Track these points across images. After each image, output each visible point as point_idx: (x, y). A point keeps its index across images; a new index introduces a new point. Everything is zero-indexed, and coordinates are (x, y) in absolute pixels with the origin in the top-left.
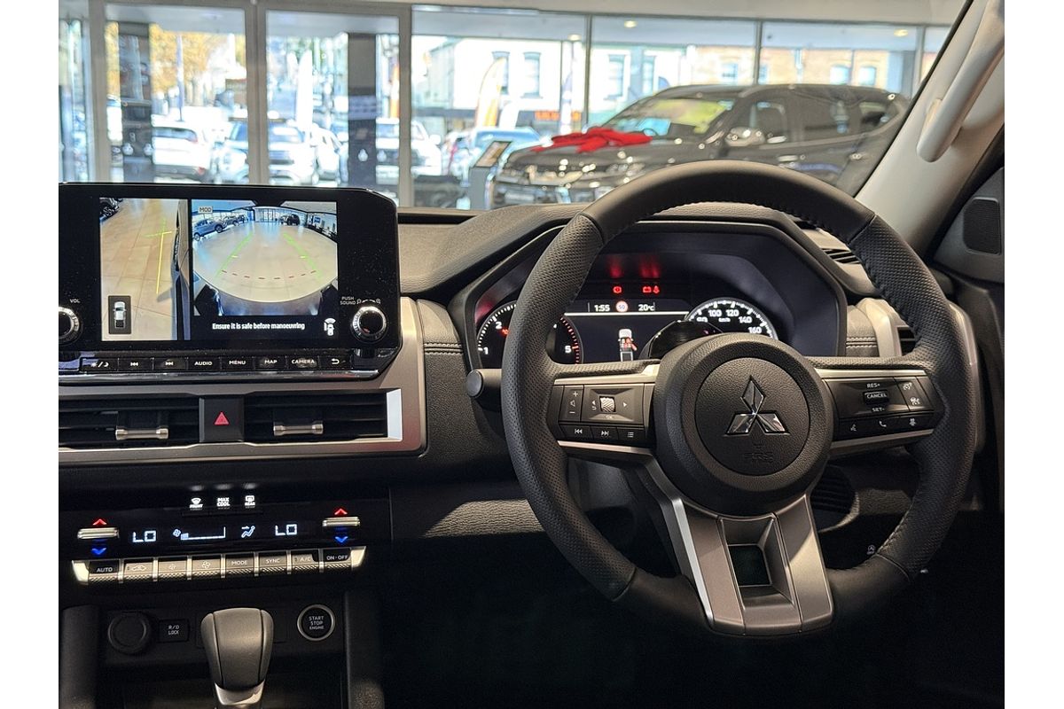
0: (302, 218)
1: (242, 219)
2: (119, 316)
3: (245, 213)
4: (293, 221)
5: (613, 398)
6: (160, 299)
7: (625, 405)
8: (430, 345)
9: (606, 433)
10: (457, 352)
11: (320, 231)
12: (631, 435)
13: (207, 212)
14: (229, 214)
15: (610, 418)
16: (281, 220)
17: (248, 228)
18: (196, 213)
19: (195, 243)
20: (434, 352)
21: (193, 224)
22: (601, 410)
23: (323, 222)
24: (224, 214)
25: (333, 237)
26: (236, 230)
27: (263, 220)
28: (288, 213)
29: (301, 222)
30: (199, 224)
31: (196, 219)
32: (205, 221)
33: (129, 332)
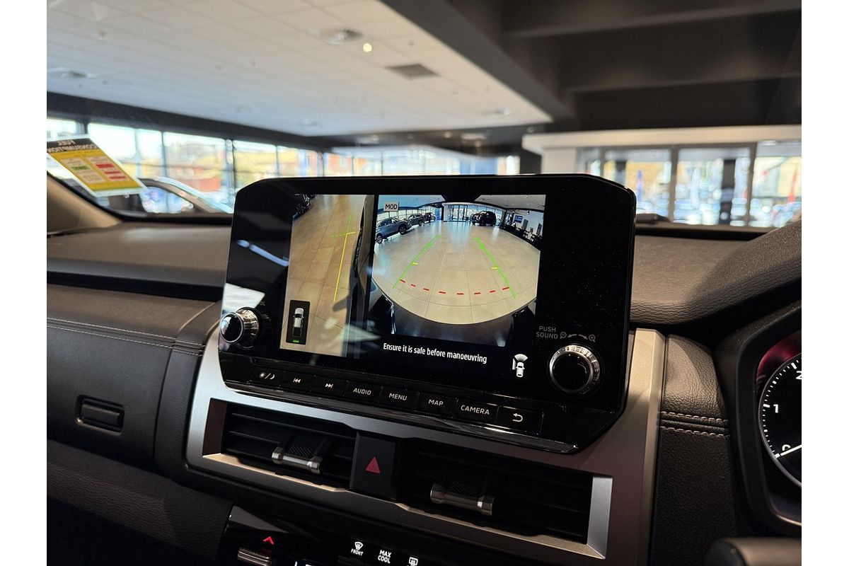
0: (499, 215)
1: (428, 217)
2: (297, 323)
3: (432, 210)
4: (487, 220)
6: (337, 307)
8: (672, 414)
10: (717, 432)
11: (521, 234)
13: (394, 208)
14: (415, 212)
16: (473, 220)
17: (434, 228)
18: (382, 211)
19: (377, 245)
20: (677, 427)
21: (378, 223)
23: (526, 222)
24: (410, 212)
25: (537, 243)
26: (420, 231)
27: (452, 219)
28: (482, 210)
29: (498, 222)
30: (383, 224)
31: (381, 217)
32: (389, 220)
33: (303, 342)
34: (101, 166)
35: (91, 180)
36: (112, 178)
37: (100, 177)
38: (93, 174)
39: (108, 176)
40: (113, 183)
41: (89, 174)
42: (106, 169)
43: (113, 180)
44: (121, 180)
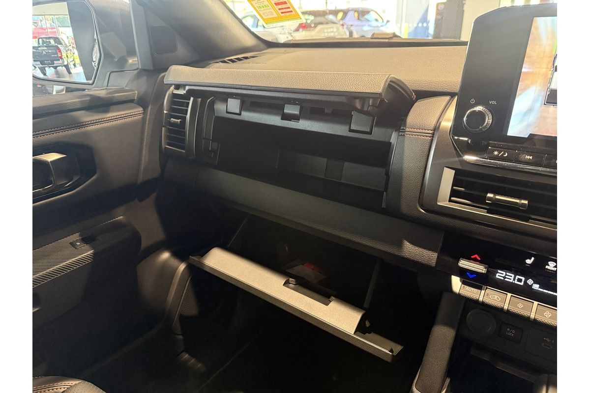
34: (277, 4)
35: (268, 15)
36: (282, 13)
37: (275, 13)
38: (270, 10)
39: (280, 12)
40: (282, 16)
41: (267, 11)
42: (280, 7)
43: (283, 15)
44: (288, 14)
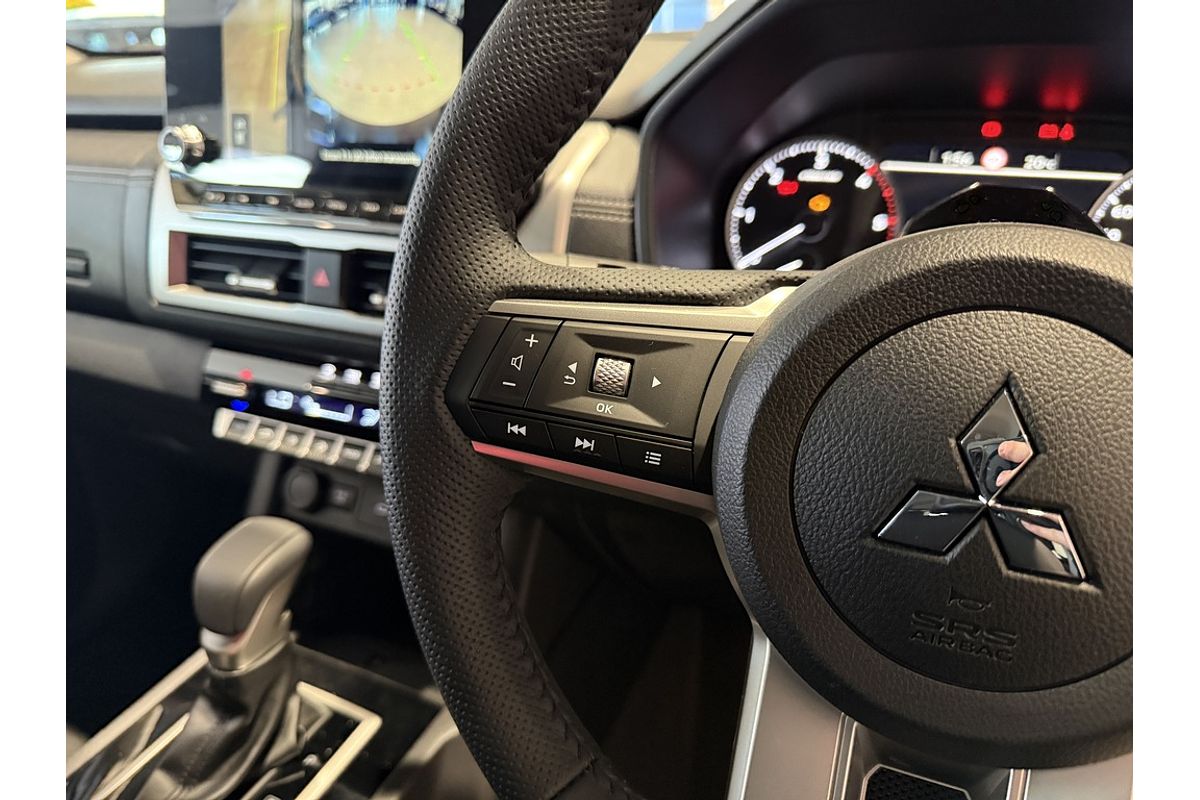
2: (241, 138)
5: (632, 361)
7: (656, 382)
8: (586, 201)
9: (586, 444)
11: (443, 15)
12: (654, 459)
15: (605, 408)
17: (362, 15)
19: (306, 39)
20: (585, 213)
21: (306, 14)
22: (592, 388)
25: (459, 24)
26: (348, 20)
30: (311, 14)
31: (309, 7)
32: (318, 9)
